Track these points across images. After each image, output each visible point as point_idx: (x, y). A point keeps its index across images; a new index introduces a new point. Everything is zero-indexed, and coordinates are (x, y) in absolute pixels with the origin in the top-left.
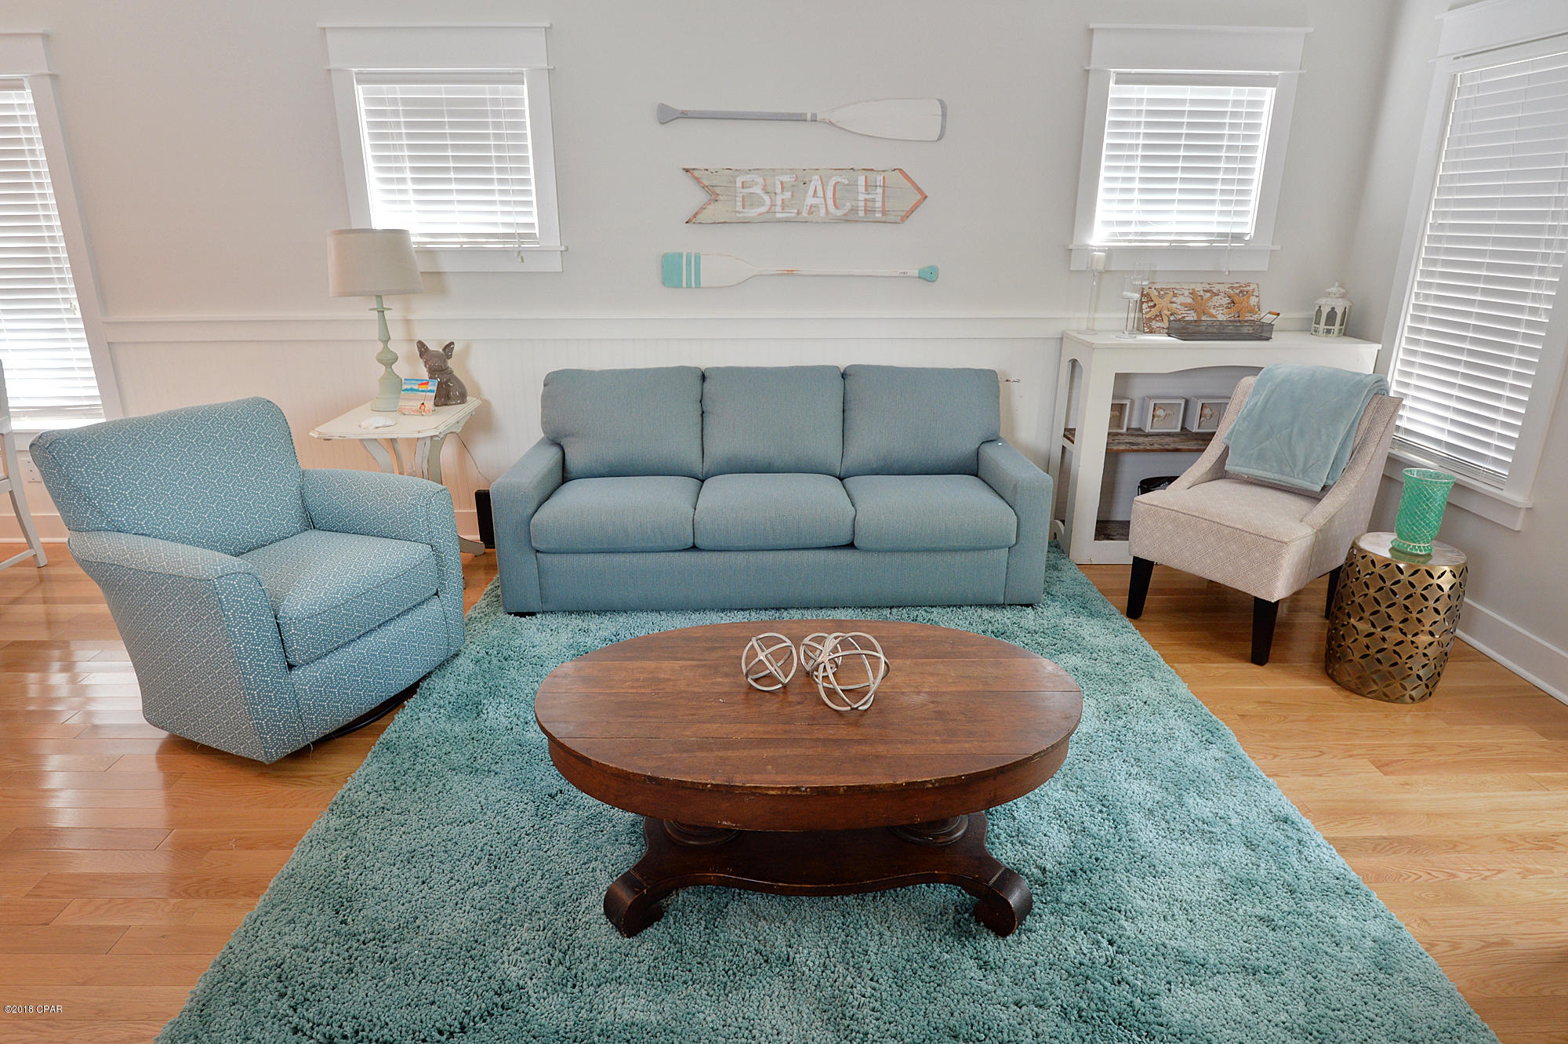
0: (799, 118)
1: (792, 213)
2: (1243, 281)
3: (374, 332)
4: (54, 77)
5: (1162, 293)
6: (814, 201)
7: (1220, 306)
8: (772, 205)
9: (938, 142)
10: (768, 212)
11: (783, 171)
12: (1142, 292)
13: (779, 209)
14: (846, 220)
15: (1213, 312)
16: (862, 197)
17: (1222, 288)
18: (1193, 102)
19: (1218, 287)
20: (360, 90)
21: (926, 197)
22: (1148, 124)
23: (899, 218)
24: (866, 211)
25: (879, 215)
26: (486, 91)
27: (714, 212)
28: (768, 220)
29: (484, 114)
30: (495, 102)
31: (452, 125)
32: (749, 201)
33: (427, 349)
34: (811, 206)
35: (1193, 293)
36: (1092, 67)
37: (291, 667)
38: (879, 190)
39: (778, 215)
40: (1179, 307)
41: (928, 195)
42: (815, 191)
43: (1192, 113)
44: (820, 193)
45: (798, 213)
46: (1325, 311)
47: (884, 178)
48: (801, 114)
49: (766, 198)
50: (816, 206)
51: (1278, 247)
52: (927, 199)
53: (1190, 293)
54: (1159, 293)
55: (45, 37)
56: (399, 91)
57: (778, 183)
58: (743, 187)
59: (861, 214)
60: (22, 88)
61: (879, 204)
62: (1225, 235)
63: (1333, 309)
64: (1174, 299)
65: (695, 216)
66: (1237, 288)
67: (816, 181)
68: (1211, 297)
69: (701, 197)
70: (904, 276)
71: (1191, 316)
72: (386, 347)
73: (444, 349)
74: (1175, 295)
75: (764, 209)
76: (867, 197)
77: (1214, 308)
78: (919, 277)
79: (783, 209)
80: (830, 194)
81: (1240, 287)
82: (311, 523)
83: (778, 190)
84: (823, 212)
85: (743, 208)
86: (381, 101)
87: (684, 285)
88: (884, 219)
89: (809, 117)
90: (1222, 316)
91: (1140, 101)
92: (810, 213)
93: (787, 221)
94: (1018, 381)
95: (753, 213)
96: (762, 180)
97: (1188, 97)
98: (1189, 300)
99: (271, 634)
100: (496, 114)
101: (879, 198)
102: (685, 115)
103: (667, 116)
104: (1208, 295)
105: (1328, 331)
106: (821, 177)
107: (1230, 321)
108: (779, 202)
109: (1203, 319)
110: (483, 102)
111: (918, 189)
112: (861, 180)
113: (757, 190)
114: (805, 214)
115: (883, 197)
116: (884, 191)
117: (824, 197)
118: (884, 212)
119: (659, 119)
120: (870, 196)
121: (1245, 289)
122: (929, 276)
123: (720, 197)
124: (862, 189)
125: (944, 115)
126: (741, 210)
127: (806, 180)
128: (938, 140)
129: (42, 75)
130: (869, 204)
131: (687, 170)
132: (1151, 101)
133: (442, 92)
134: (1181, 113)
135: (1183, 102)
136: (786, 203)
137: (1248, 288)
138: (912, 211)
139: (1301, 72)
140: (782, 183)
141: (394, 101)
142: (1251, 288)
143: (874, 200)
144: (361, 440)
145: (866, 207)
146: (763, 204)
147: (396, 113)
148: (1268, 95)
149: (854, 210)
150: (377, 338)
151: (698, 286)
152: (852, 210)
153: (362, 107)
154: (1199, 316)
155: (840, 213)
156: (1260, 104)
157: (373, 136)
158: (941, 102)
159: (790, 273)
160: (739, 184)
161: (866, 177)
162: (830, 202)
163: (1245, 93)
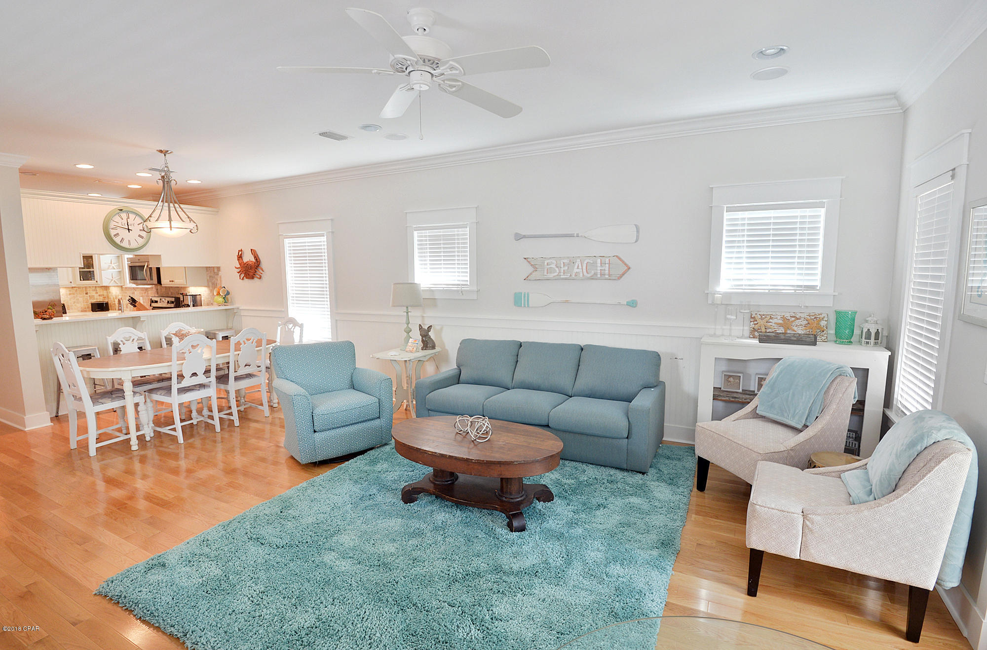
0: (571, 236)
1: (568, 276)
2: (817, 312)
3: (404, 320)
4: (332, 232)
5: (763, 317)
6: (578, 270)
7: (800, 325)
8: (559, 272)
9: (636, 243)
10: (558, 275)
11: (564, 258)
12: (751, 316)
13: (562, 274)
14: (592, 278)
15: (795, 328)
16: (599, 268)
17: (802, 315)
18: (775, 218)
19: (800, 315)
20: (416, 233)
21: (629, 268)
22: (749, 230)
23: (616, 278)
24: (601, 274)
25: (607, 276)
26: (456, 231)
27: (537, 275)
28: (558, 279)
29: (454, 239)
30: (458, 235)
31: (444, 244)
32: (550, 271)
33: (422, 327)
34: (576, 272)
35: (783, 318)
36: (713, 205)
37: (315, 431)
38: (607, 265)
39: (562, 277)
40: (774, 325)
41: (630, 266)
42: (578, 266)
43: (775, 224)
44: (580, 267)
45: (570, 276)
46: (865, 330)
47: (609, 260)
48: (572, 234)
49: (557, 269)
50: (578, 273)
51: (837, 294)
52: (630, 270)
53: (781, 318)
54: (762, 317)
55: (332, 220)
56: (428, 233)
57: (562, 263)
58: (547, 265)
59: (599, 276)
60: (324, 236)
61: (607, 272)
62: (801, 286)
63: (869, 330)
64: (771, 320)
65: (527, 277)
66: (813, 316)
67: (578, 262)
68: (795, 320)
69: (531, 269)
70: (619, 304)
71: (781, 330)
72: (408, 326)
73: (428, 328)
74: (771, 318)
75: (556, 274)
76: (601, 268)
77: (796, 326)
78: (627, 305)
79: (564, 274)
80: (584, 267)
81: (815, 315)
82: (353, 387)
83: (562, 266)
84: (581, 275)
85: (547, 273)
86: (422, 236)
87: (523, 306)
88: (609, 278)
89: (575, 235)
90: (800, 331)
91: (744, 219)
92: (576, 275)
93: (566, 279)
94: (682, 359)
95: (551, 276)
96: (555, 262)
97: (772, 215)
98: (781, 322)
99: (309, 417)
100: (458, 239)
101: (607, 269)
102: (524, 237)
103: (519, 237)
104: (793, 319)
105: (867, 343)
106: (581, 260)
107: (806, 334)
108: (562, 271)
109: (788, 332)
110: (454, 235)
111: (625, 264)
112: (599, 261)
113: (553, 266)
114: (573, 276)
115: (609, 268)
116: (609, 266)
117: (582, 269)
118: (609, 275)
119: (515, 239)
120: (603, 268)
121: (818, 316)
122: (632, 304)
123: (538, 269)
124: (599, 265)
125: (638, 231)
126: (546, 274)
127: (574, 261)
128: (636, 242)
129: (330, 232)
130: (602, 271)
131: (525, 259)
132: (750, 219)
133: (441, 232)
134: (769, 224)
135: (770, 218)
136: (565, 271)
137: (820, 316)
138: (623, 274)
139: (841, 199)
140: (564, 263)
141: (426, 236)
142: (822, 316)
143: (605, 270)
144: (391, 360)
145: (601, 272)
146: (556, 272)
147: (426, 240)
148: (822, 212)
149: (596, 274)
150: (405, 322)
151: (528, 307)
152: (594, 274)
153: (416, 239)
154: (785, 330)
155: (589, 275)
156: (819, 216)
157: (419, 249)
158: (636, 225)
159: (567, 302)
160: (546, 264)
161: (601, 260)
162: (585, 271)
163: (808, 212)
